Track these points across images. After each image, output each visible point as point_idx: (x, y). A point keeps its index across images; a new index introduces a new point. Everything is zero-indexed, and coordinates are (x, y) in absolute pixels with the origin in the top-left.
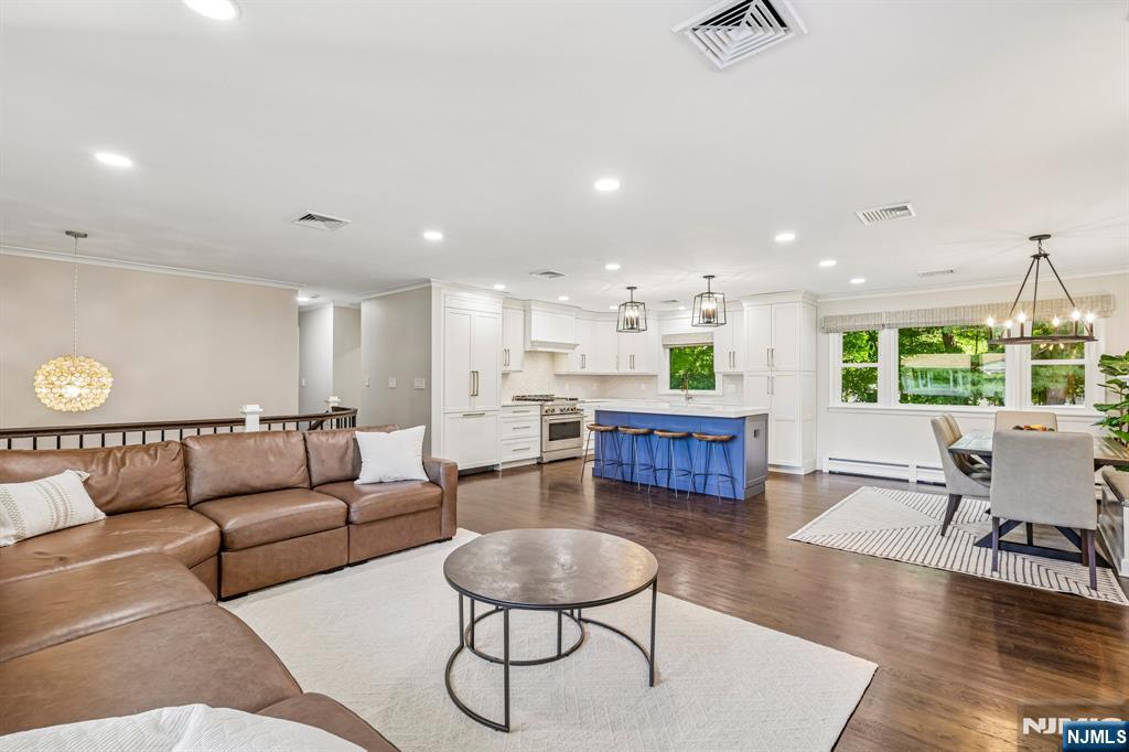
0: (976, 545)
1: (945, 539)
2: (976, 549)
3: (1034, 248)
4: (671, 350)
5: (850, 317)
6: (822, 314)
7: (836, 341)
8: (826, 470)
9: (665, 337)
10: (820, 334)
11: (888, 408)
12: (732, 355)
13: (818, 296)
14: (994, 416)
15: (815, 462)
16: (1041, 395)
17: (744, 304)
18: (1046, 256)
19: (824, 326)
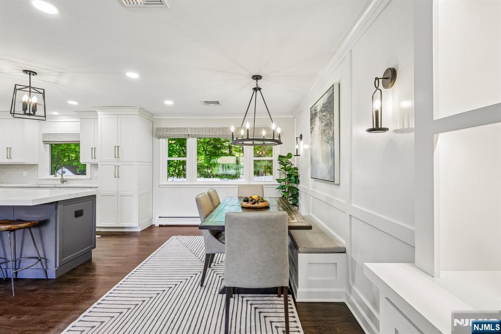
0: (220, 293)
1: (203, 288)
2: (220, 296)
3: (253, 84)
4: (51, 145)
5: (171, 129)
6: (156, 126)
7: (164, 144)
8: (157, 225)
9: (45, 135)
10: (154, 139)
11: (191, 184)
12: (94, 149)
13: (153, 115)
14: (238, 186)
15: (151, 220)
16: (257, 173)
17: (99, 113)
18: (260, 89)
19: (157, 134)
